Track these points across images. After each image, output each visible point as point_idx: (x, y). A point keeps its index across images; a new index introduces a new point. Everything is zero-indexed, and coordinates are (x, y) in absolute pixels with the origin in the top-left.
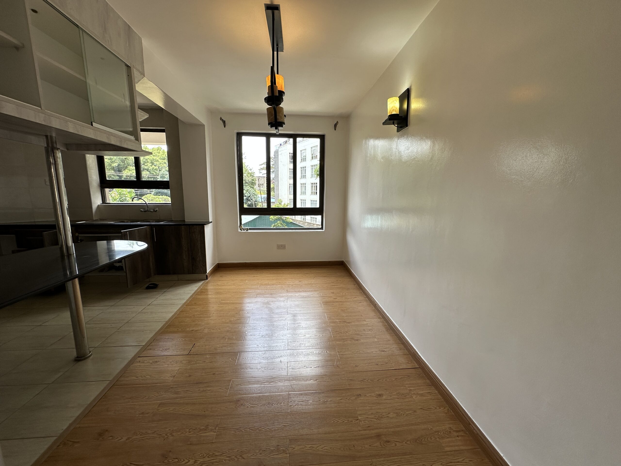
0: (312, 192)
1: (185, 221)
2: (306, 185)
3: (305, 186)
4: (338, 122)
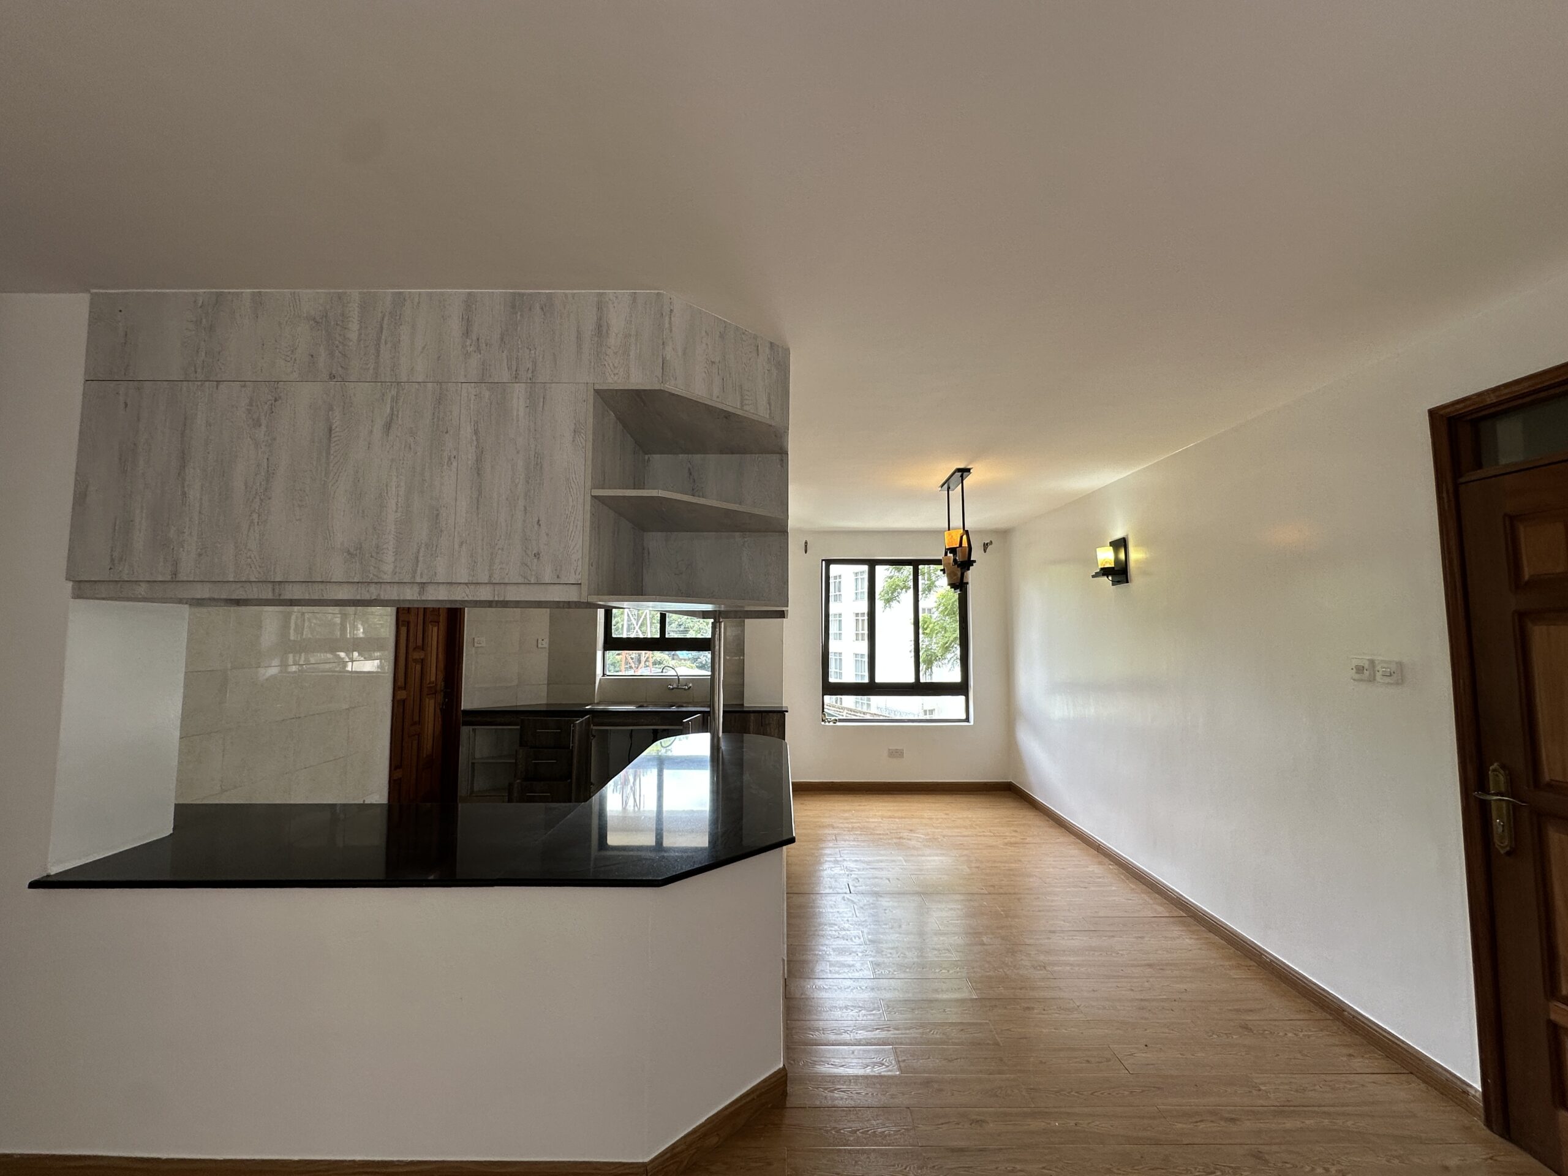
0: (857, 634)
1: (743, 705)
2: (843, 618)
3: (840, 621)
4: (991, 542)
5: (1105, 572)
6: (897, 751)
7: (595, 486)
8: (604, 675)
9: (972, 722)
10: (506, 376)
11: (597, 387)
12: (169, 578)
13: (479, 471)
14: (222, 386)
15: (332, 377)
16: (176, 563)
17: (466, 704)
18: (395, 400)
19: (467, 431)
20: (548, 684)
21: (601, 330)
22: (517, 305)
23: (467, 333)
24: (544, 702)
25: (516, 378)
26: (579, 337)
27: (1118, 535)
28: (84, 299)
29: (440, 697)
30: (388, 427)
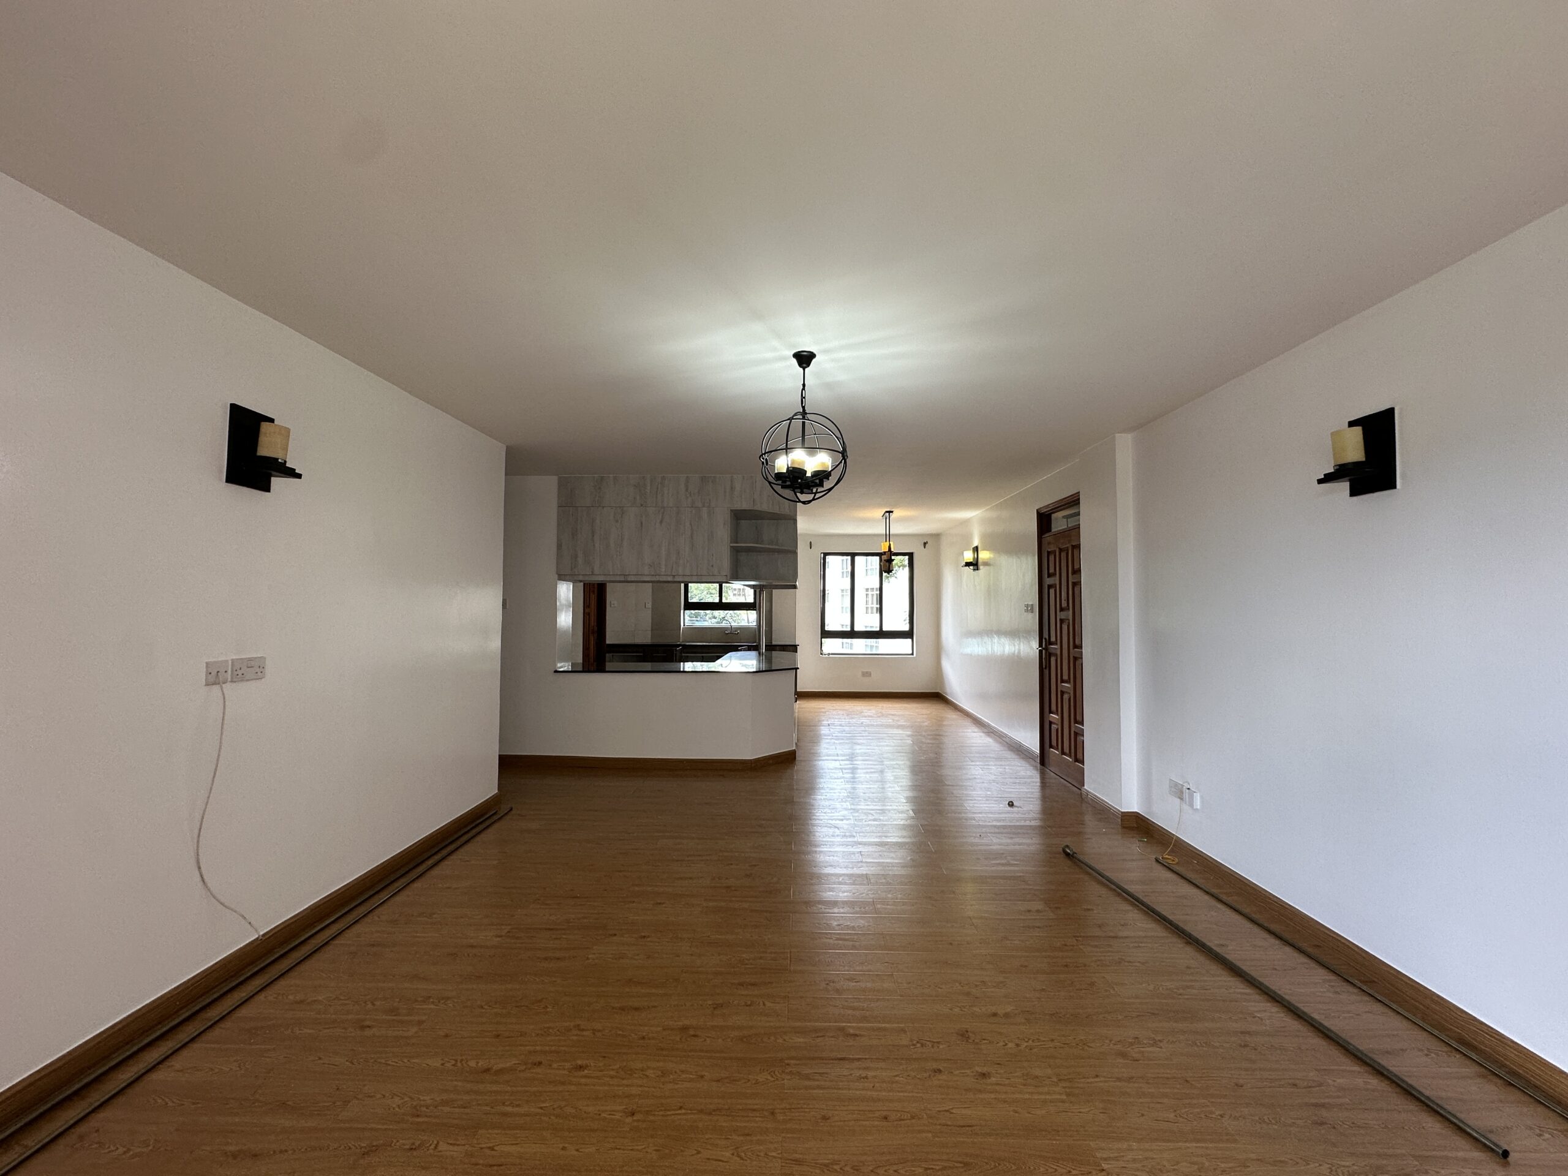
1: (775, 641)
4: (927, 542)
5: (968, 564)
6: (867, 673)
7: (731, 543)
8: (684, 625)
9: (915, 655)
10: (700, 505)
11: (732, 509)
12: (591, 573)
13: (692, 537)
14: (605, 509)
15: (642, 505)
16: (593, 569)
17: (609, 641)
18: (663, 513)
19: (688, 524)
20: (652, 630)
21: (732, 488)
22: (704, 480)
23: (687, 490)
24: (650, 641)
25: (704, 506)
26: (725, 492)
27: (975, 545)
28: (556, 478)
29: (596, 635)
30: (661, 522)
